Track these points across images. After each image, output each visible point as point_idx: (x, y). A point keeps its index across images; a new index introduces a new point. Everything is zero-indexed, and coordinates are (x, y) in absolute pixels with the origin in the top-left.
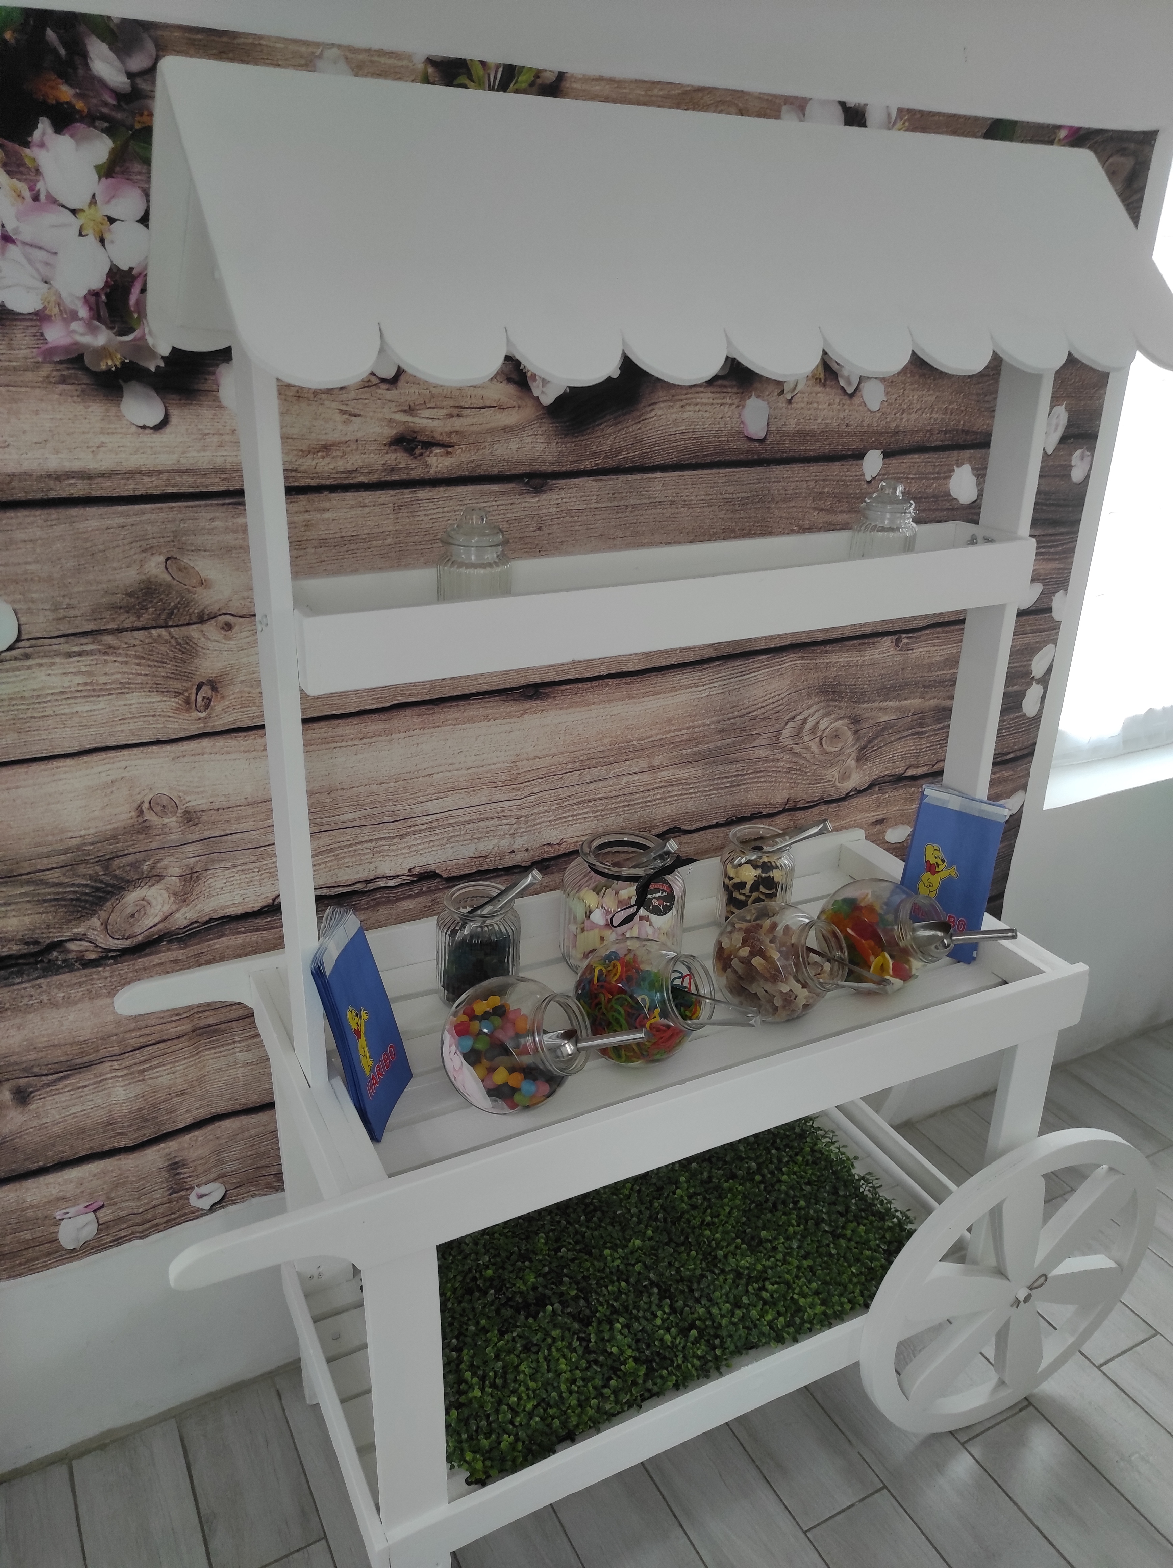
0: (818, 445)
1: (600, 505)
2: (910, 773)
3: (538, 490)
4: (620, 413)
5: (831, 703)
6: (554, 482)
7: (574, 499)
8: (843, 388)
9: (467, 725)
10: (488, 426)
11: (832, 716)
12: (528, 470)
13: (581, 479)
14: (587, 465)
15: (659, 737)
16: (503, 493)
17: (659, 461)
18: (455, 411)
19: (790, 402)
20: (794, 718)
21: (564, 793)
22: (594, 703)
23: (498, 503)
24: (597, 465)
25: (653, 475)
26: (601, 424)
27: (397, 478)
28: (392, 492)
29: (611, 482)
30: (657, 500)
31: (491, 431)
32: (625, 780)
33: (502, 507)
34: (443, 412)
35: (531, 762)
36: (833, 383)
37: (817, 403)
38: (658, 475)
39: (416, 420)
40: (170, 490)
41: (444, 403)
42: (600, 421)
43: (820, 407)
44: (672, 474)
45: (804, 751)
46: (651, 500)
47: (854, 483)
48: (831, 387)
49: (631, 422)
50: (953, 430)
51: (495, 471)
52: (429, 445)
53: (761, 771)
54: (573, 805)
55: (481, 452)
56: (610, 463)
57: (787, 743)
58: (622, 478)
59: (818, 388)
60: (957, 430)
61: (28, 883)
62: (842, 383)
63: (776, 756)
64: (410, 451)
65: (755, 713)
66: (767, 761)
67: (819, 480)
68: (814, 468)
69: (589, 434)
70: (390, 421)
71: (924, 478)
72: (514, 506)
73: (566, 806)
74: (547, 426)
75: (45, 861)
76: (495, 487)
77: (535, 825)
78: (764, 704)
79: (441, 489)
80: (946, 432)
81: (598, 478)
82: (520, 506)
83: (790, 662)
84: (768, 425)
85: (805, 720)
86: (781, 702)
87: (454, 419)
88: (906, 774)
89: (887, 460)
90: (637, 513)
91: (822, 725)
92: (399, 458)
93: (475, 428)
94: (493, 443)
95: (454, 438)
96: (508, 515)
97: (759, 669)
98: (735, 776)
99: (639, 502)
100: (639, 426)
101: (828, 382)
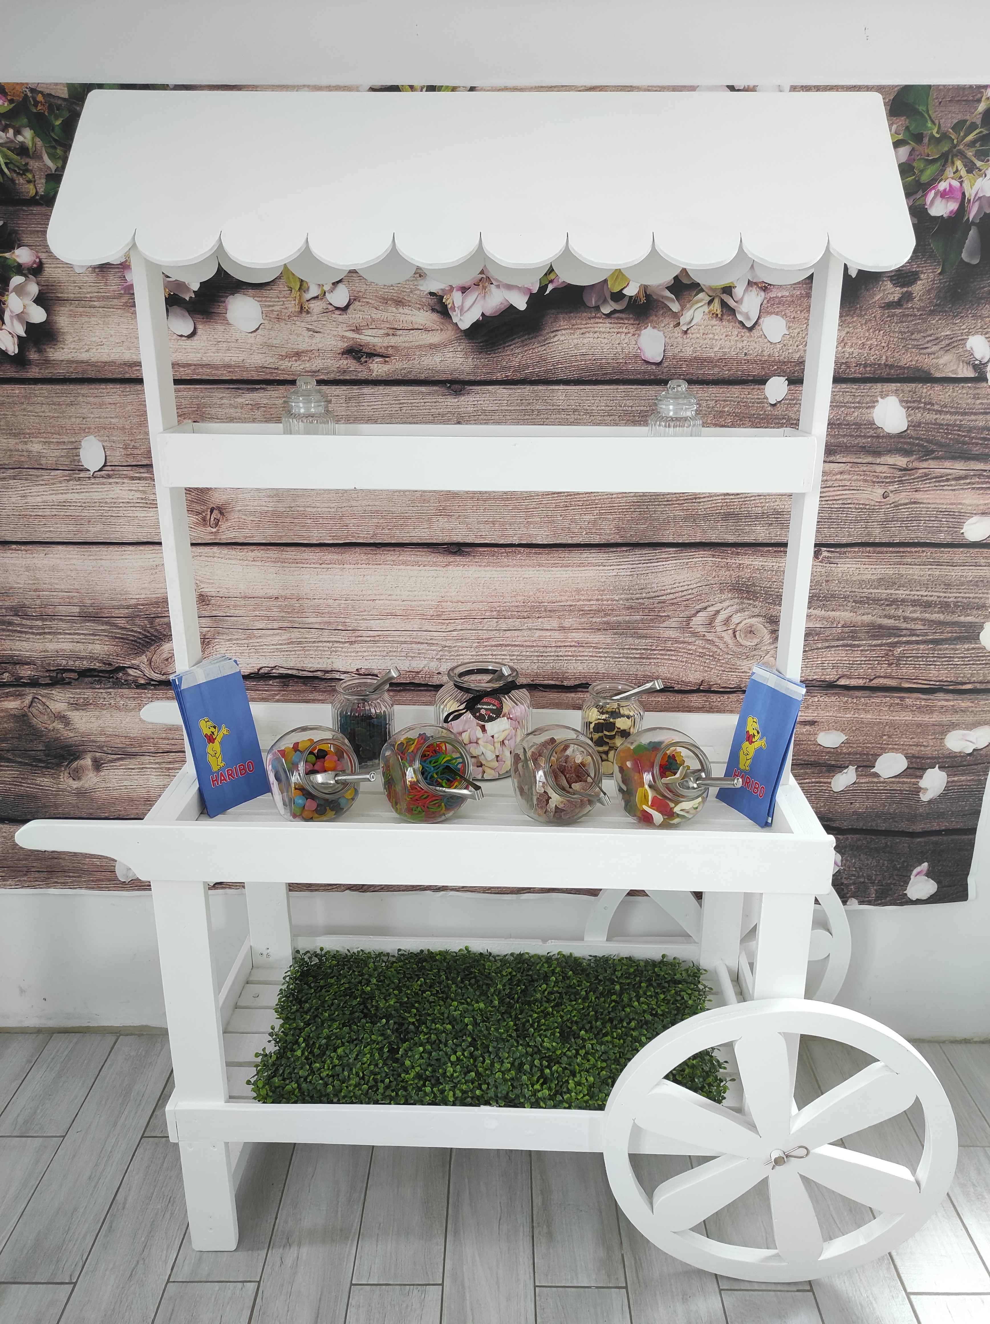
0: (716, 370)
1: (510, 408)
2: (842, 682)
3: (458, 393)
4: (526, 337)
5: (746, 601)
6: (471, 388)
7: (488, 402)
8: (741, 323)
9: (402, 567)
10: (417, 344)
11: (746, 613)
12: (450, 378)
13: (493, 387)
14: (499, 376)
15: (569, 603)
16: (429, 394)
17: (562, 376)
18: (391, 332)
19: (686, 332)
20: (706, 608)
21: (485, 635)
22: (508, 566)
23: (425, 401)
24: (507, 376)
25: (557, 387)
26: (510, 345)
27: (348, 377)
28: (345, 388)
29: (519, 391)
30: (561, 407)
31: (420, 347)
32: (538, 633)
33: (428, 404)
34: (382, 332)
35: (455, 604)
36: (731, 317)
37: (713, 334)
38: (561, 387)
39: (362, 337)
40: (195, 377)
41: (383, 326)
42: (510, 343)
43: (716, 337)
44: (574, 387)
45: (716, 640)
46: (554, 407)
47: (756, 405)
48: (728, 321)
49: (536, 345)
50: (875, 364)
51: (422, 377)
52: (372, 355)
53: (671, 650)
54: (492, 646)
55: (411, 362)
56: (518, 376)
57: (699, 630)
58: (528, 388)
59: (714, 322)
60: (879, 365)
61: (107, 623)
62: (740, 318)
63: (687, 639)
64: (358, 359)
65: (664, 597)
66: (677, 642)
67: (719, 400)
68: (713, 390)
69: (500, 352)
70: (343, 337)
71: (843, 407)
72: (437, 404)
73: (486, 646)
74: (464, 345)
75: (117, 611)
76: (423, 389)
77: (458, 655)
78: (673, 591)
79: (381, 388)
80: (865, 366)
81: (507, 387)
82: (443, 404)
83: (700, 557)
84: (664, 351)
85: (718, 612)
86: (690, 591)
87: (391, 337)
88: (838, 683)
89: (792, 387)
90: (542, 416)
91: (736, 619)
92: (349, 363)
93: (407, 345)
94: (421, 356)
95: (391, 351)
96: (432, 411)
97: (667, 559)
98: (644, 649)
99: (544, 407)
100: (544, 348)
101: (725, 317)
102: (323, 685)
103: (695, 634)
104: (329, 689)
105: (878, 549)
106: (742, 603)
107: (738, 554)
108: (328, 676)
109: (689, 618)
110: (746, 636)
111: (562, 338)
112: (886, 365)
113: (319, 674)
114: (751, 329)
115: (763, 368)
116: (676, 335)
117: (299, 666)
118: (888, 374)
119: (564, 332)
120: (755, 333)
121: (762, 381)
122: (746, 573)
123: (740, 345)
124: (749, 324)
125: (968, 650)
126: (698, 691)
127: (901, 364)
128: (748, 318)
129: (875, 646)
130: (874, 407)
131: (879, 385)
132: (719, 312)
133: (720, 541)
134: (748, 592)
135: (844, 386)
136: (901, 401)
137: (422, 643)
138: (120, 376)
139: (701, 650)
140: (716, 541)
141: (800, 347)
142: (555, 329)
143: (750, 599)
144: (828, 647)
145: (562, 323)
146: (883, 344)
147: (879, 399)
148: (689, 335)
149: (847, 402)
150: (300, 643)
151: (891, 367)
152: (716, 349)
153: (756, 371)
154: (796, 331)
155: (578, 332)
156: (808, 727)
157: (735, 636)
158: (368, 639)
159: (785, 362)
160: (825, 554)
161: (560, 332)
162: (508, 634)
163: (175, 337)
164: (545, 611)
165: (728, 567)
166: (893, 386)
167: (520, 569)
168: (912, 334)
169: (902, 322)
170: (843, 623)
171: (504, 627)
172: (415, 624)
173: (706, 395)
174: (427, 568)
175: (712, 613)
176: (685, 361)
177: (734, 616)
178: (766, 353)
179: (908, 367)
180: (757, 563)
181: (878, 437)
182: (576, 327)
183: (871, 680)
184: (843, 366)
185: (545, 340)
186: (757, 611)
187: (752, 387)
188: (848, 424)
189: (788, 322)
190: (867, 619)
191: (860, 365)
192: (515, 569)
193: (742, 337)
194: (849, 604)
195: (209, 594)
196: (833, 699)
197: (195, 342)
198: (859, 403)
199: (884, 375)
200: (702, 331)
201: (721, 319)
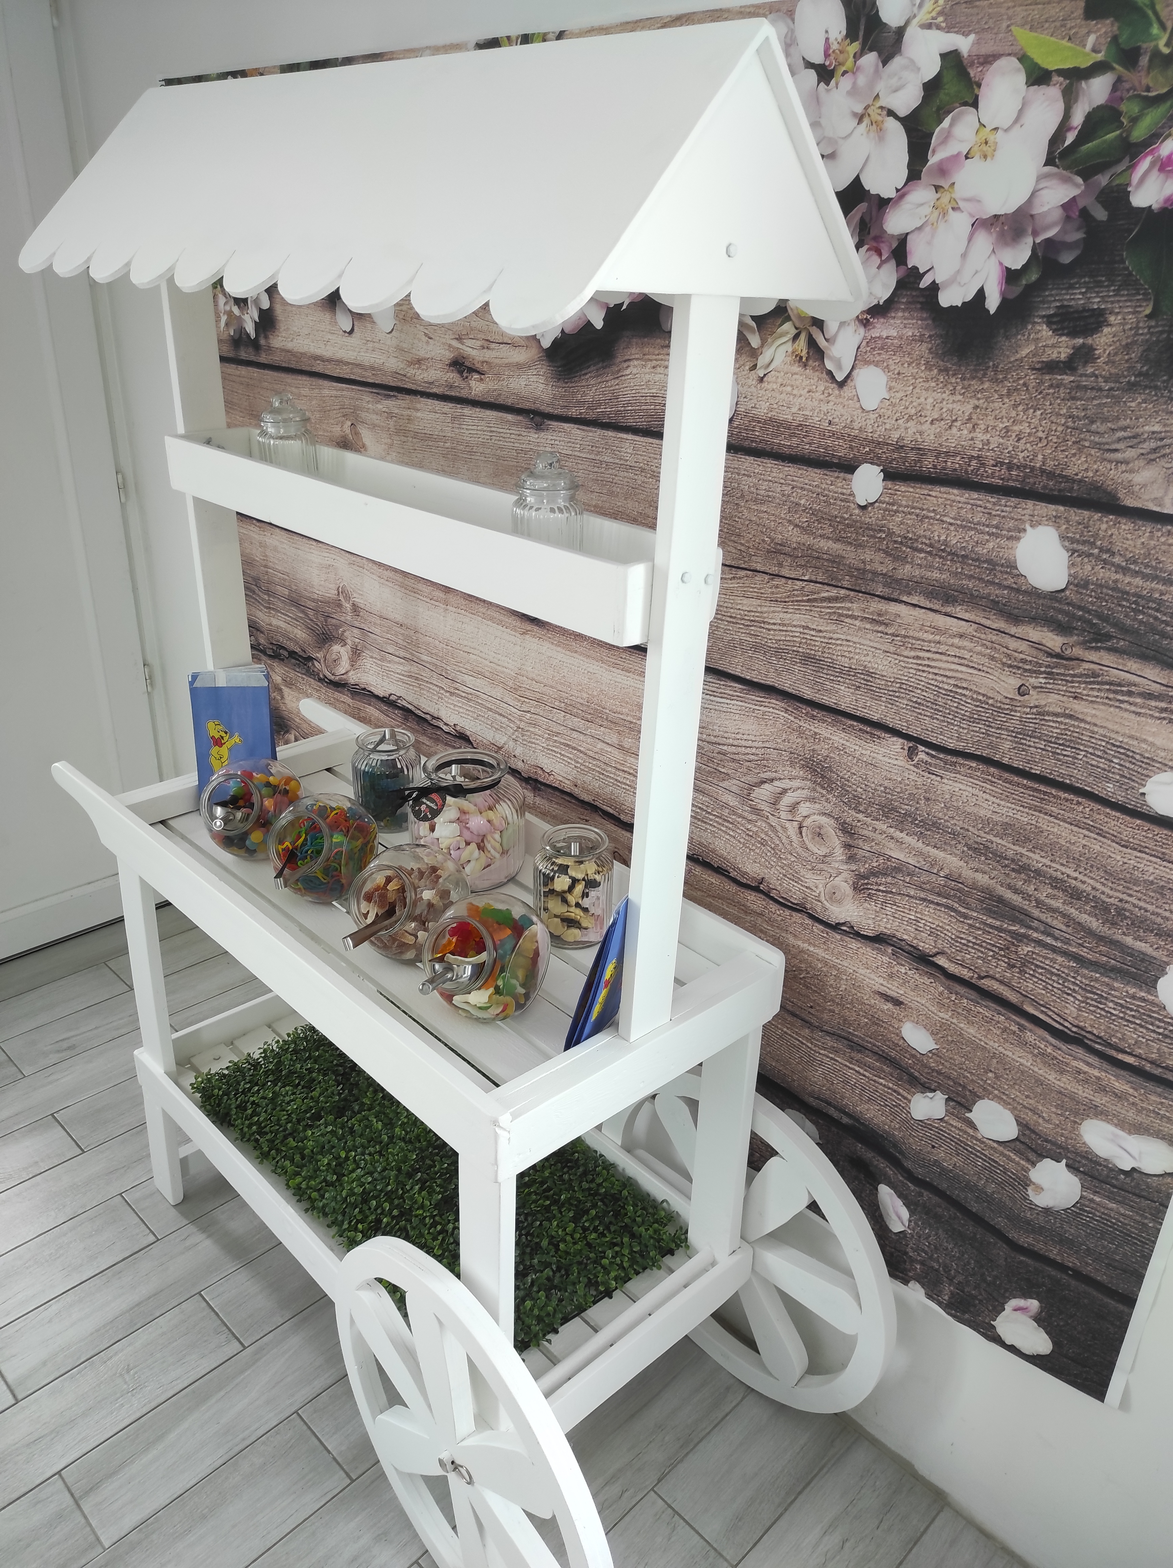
0: (795, 441)
1: (581, 455)
2: (941, 961)
3: (539, 427)
4: (600, 365)
5: (819, 789)
6: (549, 422)
7: (563, 443)
8: (830, 373)
10: (507, 361)
11: (817, 806)
12: (533, 407)
13: (568, 425)
14: (573, 412)
15: (629, 718)
16: (514, 424)
17: (631, 422)
18: (486, 344)
19: (761, 380)
20: (772, 780)
21: (556, 728)
23: (511, 432)
24: (581, 414)
25: (625, 436)
26: (586, 374)
27: (453, 394)
28: (451, 405)
29: (591, 434)
30: (628, 463)
31: (508, 365)
32: (600, 745)
33: (513, 436)
34: (479, 343)
37: (792, 386)
38: (630, 437)
39: (464, 347)
41: (479, 336)
42: (585, 371)
43: (795, 392)
44: (642, 439)
45: (779, 828)
46: (622, 462)
47: (839, 502)
48: (813, 368)
49: (610, 377)
51: (509, 402)
52: (471, 370)
53: (728, 821)
55: (500, 383)
56: (591, 415)
57: (763, 807)
58: (599, 432)
59: (796, 368)
61: (303, 612)
62: (829, 365)
63: (746, 814)
64: (461, 373)
65: (725, 748)
66: (735, 814)
67: (797, 487)
68: (791, 470)
69: (576, 382)
70: (450, 346)
72: (521, 438)
74: (543, 369)
75: (309, 602)
76: (510, 417)
78: (736, 743)
79: (477, 410)
81: (581, 427)
82: (525, 438)
83: (774, 707)
84: (737, 404)
85: (785, 791)
86: (754, 750)
87: (485, 350)
88: (934, 959)
90: (610, 471)
91: (804, 809)
92: (453, 376)
93: (497, 361)
94: (509, 376)
95: (485, 368)
96: (516, 445)
99: (612, 460)
100: (617, 381)
101: (810, 362)
102: (430, 730)
103: (756, 811)
104: (434, 736)
105: (1006, 775)
106: (814, 790)
107: (813, 717)
108: (434, 722)
109: (753, 786)
110: (813, 839)
111: (635, 371)
112: (1043, 471)
113: (428, 717)
114: (842, 384)
115: (851, 447)
116: (750, 382)
117: (415, 703)
118: (1045, 487)
119: (636, 363)
120: (847, 391)
121: (849, 467)
122: (823, 750)
123: (824, 408)
124: (840, 377)
125: (1133, 997)
126: (756, 889)
127: (1069, 472)
128: (839, 366)
129: (992, 927)
130: (1018, 539)
131: (1030, 504)
132: (804, 354)
133: (794, 692)
134: (823, 777)
135: (975, 495)
136: (1063, 538)
137: (504, 716)
138: (308, 369)
139: (763, 836)
140: (790, 690)
141: (900, 422)
142: (627, 357)
143: (824, 788)
144: (924, 900)
145: (633, 351)
146: (1040, 434)
147: (1028, 527)
148: (765, 385)
149: (978, 523)
150: (417, 679)
151: (1051, 475)
152: (794, 410)
153: (842, 451)
154: (899, 395)
155: (650, 364)
156: (890, 1006)
157: (801, 833)
158: (464, 695)
159: (879, 443)
160: (922, 756)
161: (631, 363)
162: (575, 735)
163: (341, 332)
164: (607, 719)
165: (801, 733)
166: (1052, 509)
167: (585, 659)
168: (1092, 422)
169: (1074, 398)
170: (947, 872)
171: (570, 725)
172: (498, 692)
173: (781, 475)
174: (509, 630)
175: (779, 790)
176: (759, 422)
177: (802, 804)
178: (856, 425)
179: (1080, 481)
180: (836, 738)
181: (1018, 591)
182: (647, 357)
183: (981, 978)
184: (974, 463)
185: (619, 371)
186: (829, 807)
187: (836, 474)
188: (977, 560)
189: (891, 379)
190: (982, 879)
191: (1002, 464)
192: (581, 657)
193: (829, 395)
194: (959, 846)
195: (360, 605)
196: (927, 981)
197: (354, 340)
198: (997, 527)
199: (1039, 487)
200: (780, 380)
201: (805, 366)
